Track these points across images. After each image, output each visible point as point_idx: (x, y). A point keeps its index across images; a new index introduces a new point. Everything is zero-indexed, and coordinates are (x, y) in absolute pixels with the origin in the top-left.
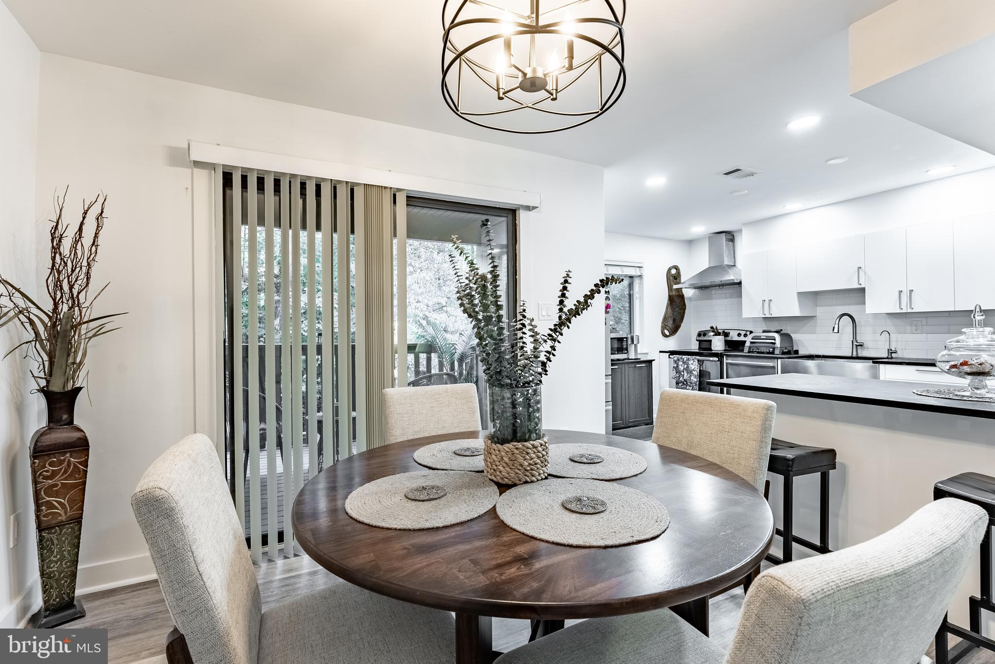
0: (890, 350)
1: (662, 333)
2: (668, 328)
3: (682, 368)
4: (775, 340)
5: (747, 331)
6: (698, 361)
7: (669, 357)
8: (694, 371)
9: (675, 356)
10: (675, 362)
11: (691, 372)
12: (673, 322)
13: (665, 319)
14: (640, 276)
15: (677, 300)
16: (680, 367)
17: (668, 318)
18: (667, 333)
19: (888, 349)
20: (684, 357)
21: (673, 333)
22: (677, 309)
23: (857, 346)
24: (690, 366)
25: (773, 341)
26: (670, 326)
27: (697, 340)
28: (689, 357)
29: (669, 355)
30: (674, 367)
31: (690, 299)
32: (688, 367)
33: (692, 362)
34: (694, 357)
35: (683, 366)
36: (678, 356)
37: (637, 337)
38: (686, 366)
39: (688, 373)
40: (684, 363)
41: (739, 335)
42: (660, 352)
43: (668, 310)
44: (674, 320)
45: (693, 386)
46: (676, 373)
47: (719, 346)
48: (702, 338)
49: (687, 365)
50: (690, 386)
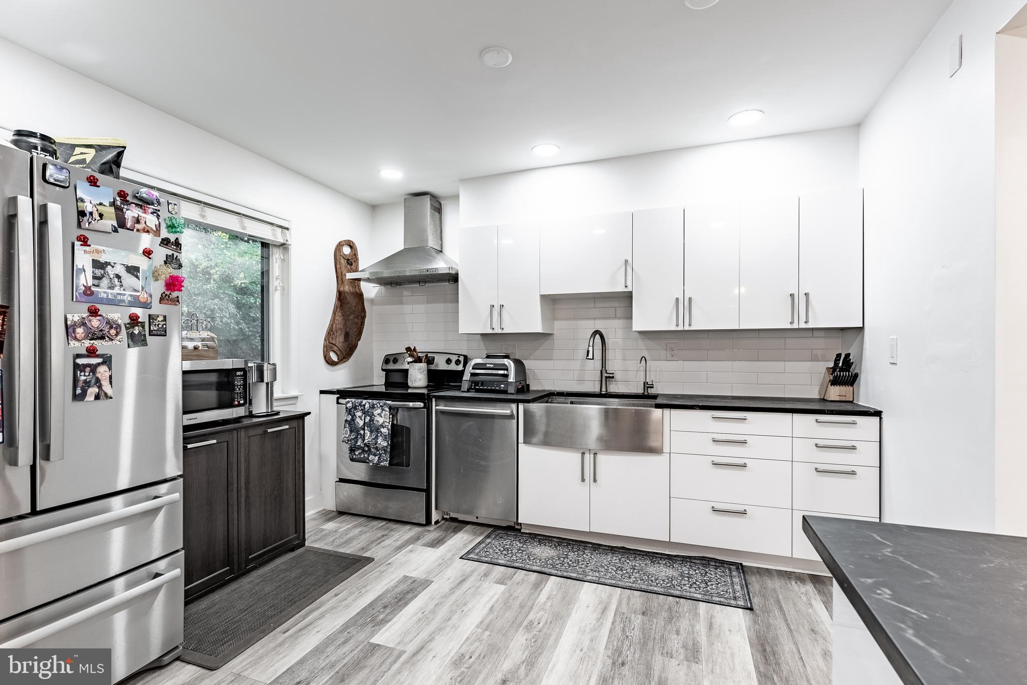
0: (646, 383)
1: (325, 357)
2: (335, 348)
3: (361, 423)
4: (507, 370)
5: (459, 355)
6: (390, 408)
7: (338, 403)
8: (383, 427)
9: (348, 400)
10: (349, 411)
11: (377, 430)
12: (345, 338)
13: (330, 332)
14: (283, 244)
15: (352, 301)
16: (358, 420)
17: (337, 331)
18: (334, 357)
19: (644, 383)
20: (364, 402)
21: (344, 358)
22: (351, 317)
23: (607, 377)
24: (376, 419)
25: (506, 372)
26: (340, 345)
27: (383, 370)
28: (375, 402)
29: (338, 398)
30: (346, 421)
31: (372, 301)
32: (372, 420)
33: (379, 411)
34: (382, 402)
35: (363, 418)
36: (353, 400)
37: (271, 367)
38: (368, 419)
39: (371, 432)
40: (365, 413)
41: (449, 361)
42: (322, 392)
43: (337, 318)
44: (347, 335)
45: (380, 455)
46: (351, 431)
47: (420, 380)
48: (391, 366)
49: (371, 417)
50: (375, 455)
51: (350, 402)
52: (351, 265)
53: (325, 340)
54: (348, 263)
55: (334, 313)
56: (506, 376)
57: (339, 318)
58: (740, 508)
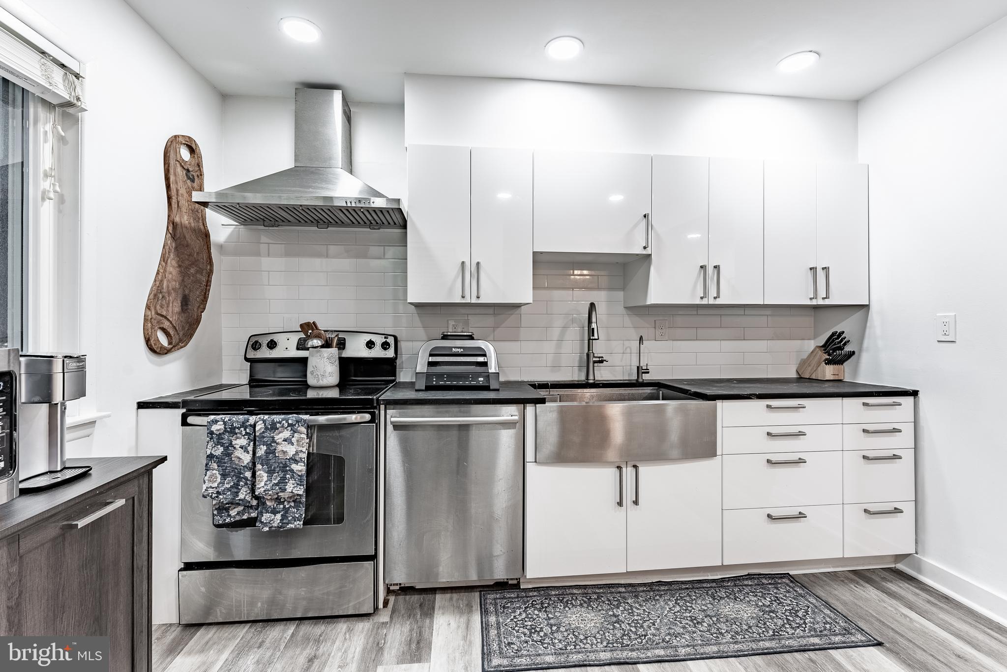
0: (640, 368)
1: (147, 341)
2: (166, 324)
3: (247, 458)
4: (485, 355)
5: (386, 336)
6: (309, 427)
7: (184, 423)
8: (296, 462)
9: (212, 417)
10: (217, 438)
11: (284, 467)
12: (182, 305)
13: (157, 295)
16: (239, 453)
17: (169, 293)
18: (163, 340)
19: (638, 367)
20: (252, 419)
21: (181, 341)
22: (192, 271)
23: (595, 362)
24: (280, 448)
25: (481, 359)
26: (174, 318)
27: (247, 359)
28: (277, 418)
29: (184, 417)
30: (211, 457)
31: (221, 247)
32: (271, 452)
33: (287, 434)
34: (292, 418)
35: (250, 448)
36: (227, 418)
37: (72, 365)
38: (262, 450)
39: (270, 472)
40: (254, 440)
41: (370, 344)
42: (142, 405)
43: (170, 269)
44: (185, 302)
45: (286, 510)
46: (224, 476)
47: (331, 374)
49: (269, 445)
50: (274, 512)
51: (219, 423)
52: (193, 181)
53: (148, 307)
54: (189, 178)
55: (164, 259)
56: (485, 364)
57: (172, 268)
58: (794, 512)
